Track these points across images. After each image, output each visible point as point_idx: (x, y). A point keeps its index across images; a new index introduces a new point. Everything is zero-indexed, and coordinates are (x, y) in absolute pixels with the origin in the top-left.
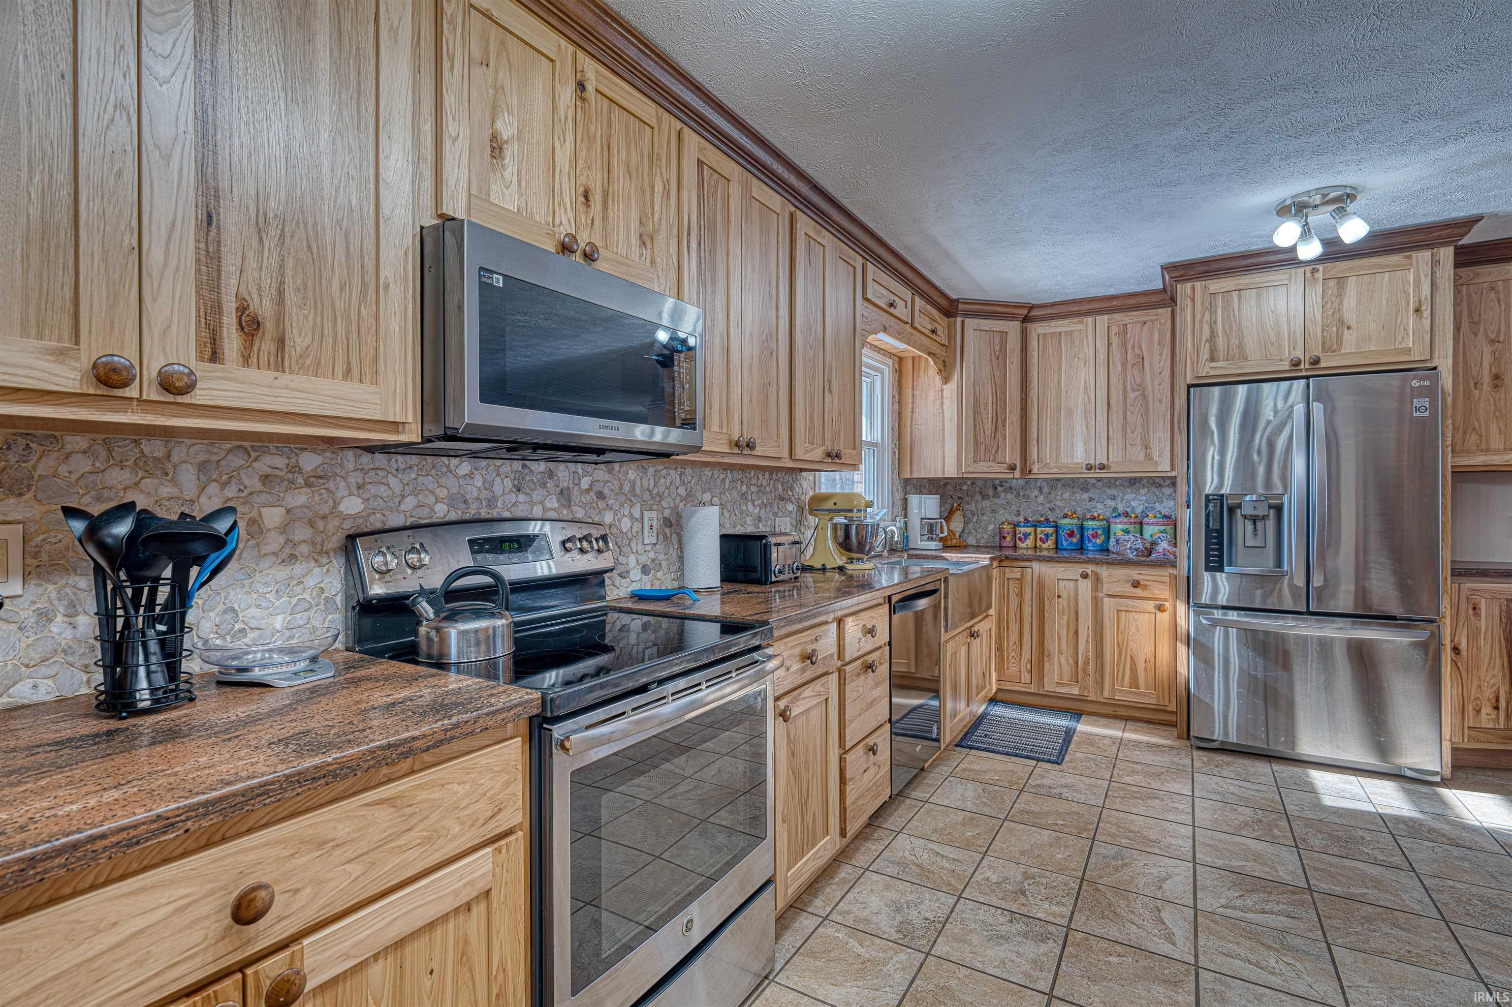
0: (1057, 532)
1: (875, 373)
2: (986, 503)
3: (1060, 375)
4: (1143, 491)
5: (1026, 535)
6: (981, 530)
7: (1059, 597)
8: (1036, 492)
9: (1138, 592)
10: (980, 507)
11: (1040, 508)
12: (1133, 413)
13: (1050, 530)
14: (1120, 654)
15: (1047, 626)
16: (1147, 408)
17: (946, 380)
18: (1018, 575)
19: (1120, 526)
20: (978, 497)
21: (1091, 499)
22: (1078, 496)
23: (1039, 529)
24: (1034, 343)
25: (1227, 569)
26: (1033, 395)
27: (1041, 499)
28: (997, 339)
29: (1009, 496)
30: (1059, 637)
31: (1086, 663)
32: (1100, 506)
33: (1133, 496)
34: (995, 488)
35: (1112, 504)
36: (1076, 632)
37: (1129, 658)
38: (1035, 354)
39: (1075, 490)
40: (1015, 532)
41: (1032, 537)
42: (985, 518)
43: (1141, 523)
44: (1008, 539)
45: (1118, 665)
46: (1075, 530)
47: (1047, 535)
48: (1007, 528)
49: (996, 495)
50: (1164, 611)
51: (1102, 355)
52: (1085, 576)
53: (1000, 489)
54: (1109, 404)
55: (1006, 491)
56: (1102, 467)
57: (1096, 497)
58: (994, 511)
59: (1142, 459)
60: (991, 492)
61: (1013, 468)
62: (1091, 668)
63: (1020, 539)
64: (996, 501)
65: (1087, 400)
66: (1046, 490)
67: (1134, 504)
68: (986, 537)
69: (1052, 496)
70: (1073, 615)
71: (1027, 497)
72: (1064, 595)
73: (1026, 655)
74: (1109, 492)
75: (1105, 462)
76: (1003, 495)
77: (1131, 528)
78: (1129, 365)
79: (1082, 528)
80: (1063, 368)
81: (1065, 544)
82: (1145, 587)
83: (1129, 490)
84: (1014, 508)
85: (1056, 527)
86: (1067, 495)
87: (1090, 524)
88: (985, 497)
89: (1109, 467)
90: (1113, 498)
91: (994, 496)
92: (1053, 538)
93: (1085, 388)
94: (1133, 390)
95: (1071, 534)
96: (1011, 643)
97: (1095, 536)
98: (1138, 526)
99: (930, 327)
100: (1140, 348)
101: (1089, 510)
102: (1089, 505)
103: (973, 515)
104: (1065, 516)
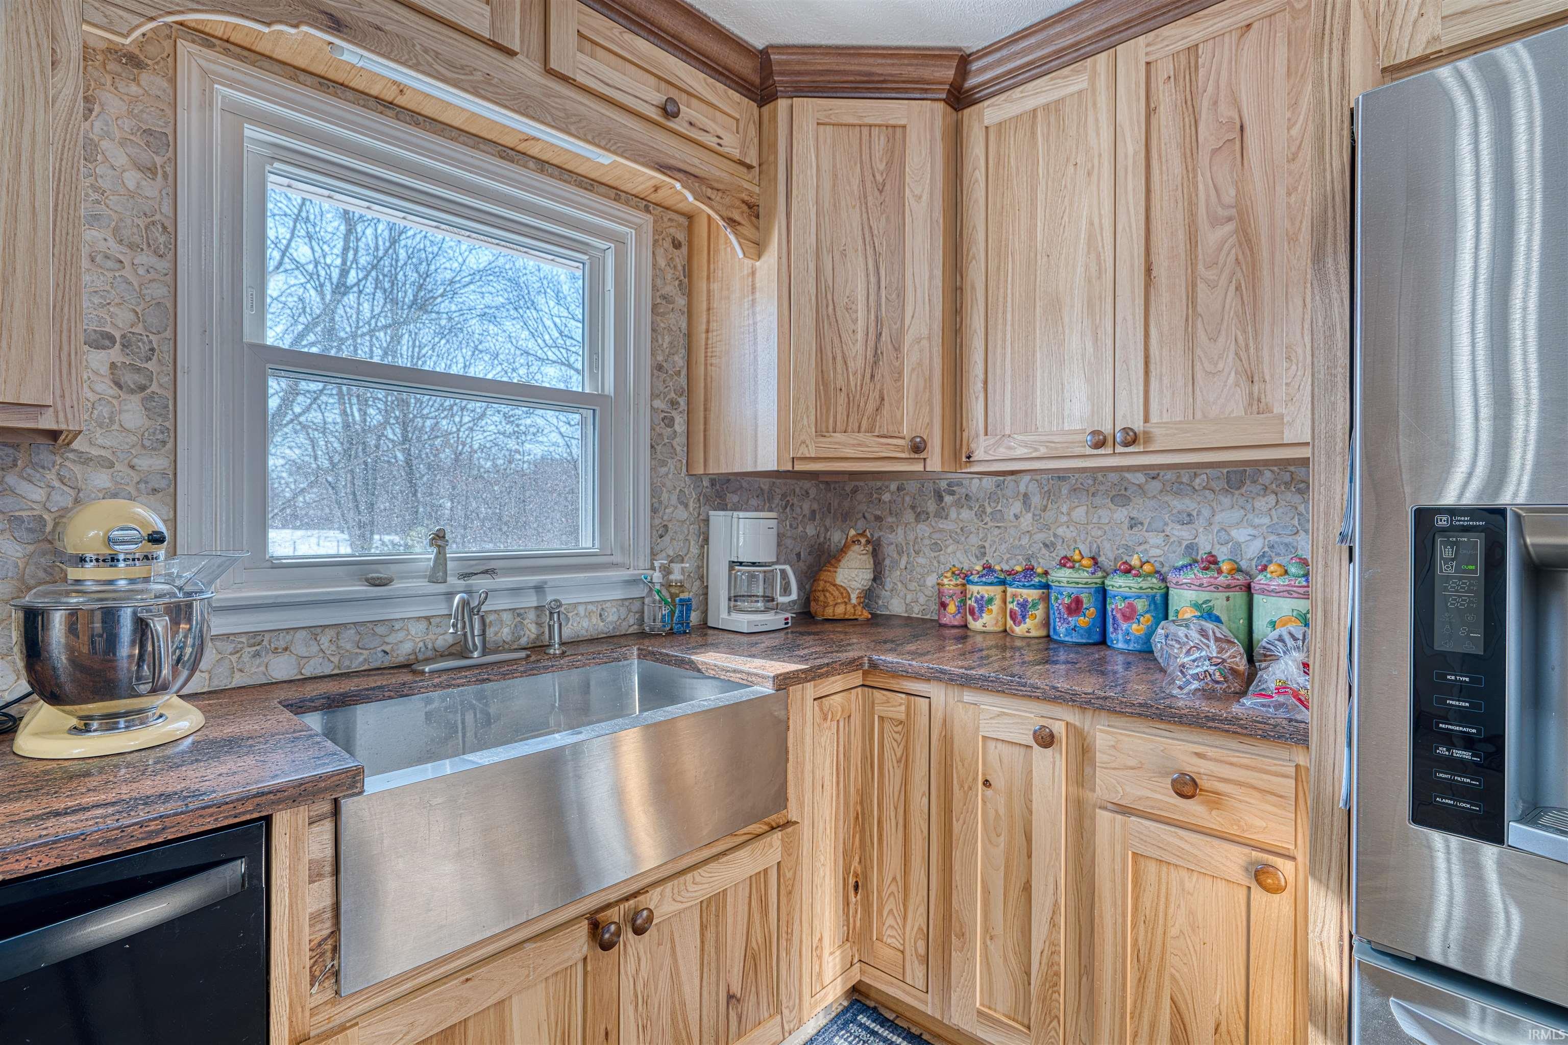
0: (1046, 599)
1: (601, 244)
2: (923, 529)
3: (1033, 216)
4: (1264, 503)
5: (984, 604)
6: (913, 586)
7: (987, 783)
8: (1017, 507)
9: (1194, 809)
10: (911, 537)
11: (1025, 541)
12: (1212, 286)
13: (1032, 595)
14: (1142, 981)
15: (957, 855)
16: (1254, 266)
17: (758, 247)
18: (900, 712)
19: (1190, 595)
20: (909, 516)
21: (1134, 523)
22: (1104, 515)
23: (1010, 590)
24: (975, 150)
25: (1515, 831)
26: (976, 273)
27: (1027, 520)
28: (880, 143)
29: (966, 514)
30: (986, 892)
31: (1051, 981)
32: (1155, 539)
33: (1237, 514)
34: (940, 498)
35: (1184, 534)
36: (1027, 888)
37: (1166, 1004)
38: (980, 175)
39: (1098, 500)
40: (964, 593)
41: (995, 607)
42: (921, 560)
43: (1248, 588)
44: (952, 608)
45: (1137, 1015)
46: (1084, 597)
47: (1023, 605)
48: (950, 584)
49: (942, 514)
50: (1277, 889)
51: (1131, 146)
52: (1046, 739)
53: (948, 499)
54: (1149, 270)
55: (958, 504)
56: (1132, 439)
57: (1145, 517)
58: (936, 547)
59: (1239, 411)
60: (931, 506)
61: (918, 448)
62: (1064, 999)
63: (972, 613)
64: (942, 524)
65: (1093, 268)
66: (1036, 500)
67: (1240, 534)
68: (922, 600)
69: (1050, 515)
70: (1020, 839)
71: (998, 516)
72: (999, 782)
73: (916, 919)
74: (1178, 504)
75: (1138, 425)
76: (953, 514)
77: (1219, 602)
78: (1204, 157)
79: (1103, 593)
80: (1040, 196)
81: (1062, 629)
82: (1216, 800)
83: (1226, 501)
84: (974, 540)
85: (1047, 586)
86: (1080, 513)
87: (1118, 584)
88: (921, 515)
89: (1148, 438)
90: (1188, 519)
91: (938, 515)
92: (1039, 612)
93: (1091, 238)
94: (1215, 222)
95: (1076, 607)
96: (888, 880)
97: (1130, 615)
98: (1239, 598)
99: (659, 98)
100: (1235, 103)
101: (1129, 550)
102: (1130, 537)
103: (900, 553)
104: (1066, 562)
